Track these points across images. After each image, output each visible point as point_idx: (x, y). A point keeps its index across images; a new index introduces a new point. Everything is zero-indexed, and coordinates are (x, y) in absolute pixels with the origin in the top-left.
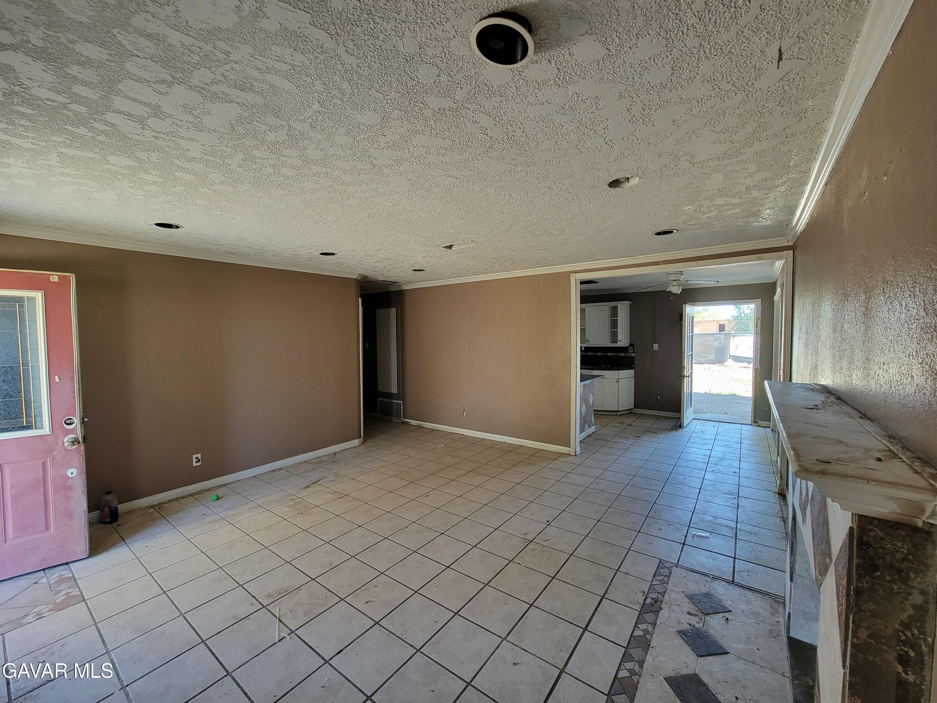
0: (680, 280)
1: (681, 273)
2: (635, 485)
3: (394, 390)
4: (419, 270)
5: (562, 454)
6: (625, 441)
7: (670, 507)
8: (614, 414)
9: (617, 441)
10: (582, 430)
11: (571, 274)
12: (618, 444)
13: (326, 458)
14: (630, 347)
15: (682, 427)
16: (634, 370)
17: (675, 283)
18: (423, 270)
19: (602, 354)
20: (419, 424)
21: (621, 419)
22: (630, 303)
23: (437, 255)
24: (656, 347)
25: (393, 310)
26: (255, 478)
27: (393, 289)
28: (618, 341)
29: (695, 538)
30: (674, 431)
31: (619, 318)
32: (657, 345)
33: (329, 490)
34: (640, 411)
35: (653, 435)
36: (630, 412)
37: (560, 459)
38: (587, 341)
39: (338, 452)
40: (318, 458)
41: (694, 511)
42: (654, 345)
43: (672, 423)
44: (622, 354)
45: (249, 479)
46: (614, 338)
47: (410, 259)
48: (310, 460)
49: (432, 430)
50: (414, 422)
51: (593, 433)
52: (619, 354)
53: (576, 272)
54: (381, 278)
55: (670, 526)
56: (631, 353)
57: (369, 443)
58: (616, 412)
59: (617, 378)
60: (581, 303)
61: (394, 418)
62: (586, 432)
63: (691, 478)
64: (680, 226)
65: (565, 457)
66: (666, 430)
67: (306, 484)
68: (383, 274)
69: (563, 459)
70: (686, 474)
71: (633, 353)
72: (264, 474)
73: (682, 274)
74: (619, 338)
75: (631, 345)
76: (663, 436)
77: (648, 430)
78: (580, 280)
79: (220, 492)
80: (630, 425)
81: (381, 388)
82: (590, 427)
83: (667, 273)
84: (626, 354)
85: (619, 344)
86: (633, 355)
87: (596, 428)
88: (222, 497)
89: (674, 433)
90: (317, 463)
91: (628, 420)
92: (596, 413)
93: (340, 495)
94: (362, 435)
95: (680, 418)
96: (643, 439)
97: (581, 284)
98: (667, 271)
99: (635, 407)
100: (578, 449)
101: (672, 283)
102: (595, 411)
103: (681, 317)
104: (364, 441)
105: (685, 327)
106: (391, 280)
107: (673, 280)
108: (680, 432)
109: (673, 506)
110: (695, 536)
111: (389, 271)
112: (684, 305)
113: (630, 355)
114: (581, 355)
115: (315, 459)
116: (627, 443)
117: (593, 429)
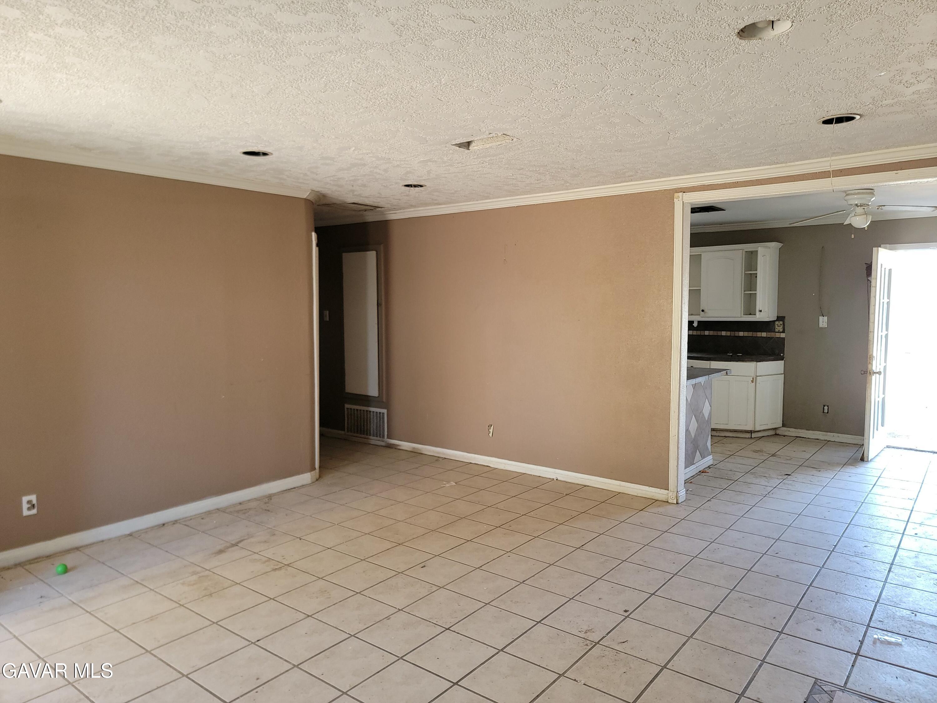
0: (868, 205)
1: (870, 191)
2: (777, 555)
3: (373, 391)
4: (415, 186)
5: (654, 501)
6: (763, 482)
7: (837, 593)
8: (748, 435)
9: (749, 481)
10: (689, 461)
11: (676, 195)
12: (752, 486)
13: (253, 504)
14: (777, 323)
15: (865, 459)
16: (783, 361)
17: (859, 210)
18: (421, 186)
19: (728, 334)
20: (414, 448)
21: (760, 445)
22: (779, 245)
23: (445, 159)
24: (823, 322)
25: (371, 256)
26: (130, 537)
27: (370, 217)
28: (758, 313)
29: (878, 644)
30: (851, 467)
31: (760, 273)
32: (826, 318)
33: (256, 556)
34: (793, 432)
35: (814, 472)
36: (775, 434)
37: (649, 509)
38: (703, 311)
39: (274, 494)
40: (240, 504)
41: (878, 601)
42: (821, 318)
43: (848, 453)
44: (764, 334)
45: (119, 539)
46: (750, 307)
47: (398, 166)
48: (227, 507)
49: (437, 459)
50: (406, 445)
51: (709, 467)
52: (759, 334)
53: (684, 190)
54: (350, 199)
55: (836, 625)
56: (779, 332)
57: (329, 478)
58: (751, 432)
59: (753, 375)
60: (691, 247)
61: (371, 437)
62: (697, 465)
63: (877, 547)
64: (867, 108)
65: (659, 506)
66: (838, 464)
67: (219, 548)
68: (353, 191)
69: (655, 510)
70: (868, 539)
71: (783, 332)
72: (146, 531)
73: (873, 194)
74: (759, 306)
75: (780, 318)
76: (830, 474)
77: (805, 464)
78: (691, 204)
79: (69, 560)
80: (773, 455)
81: (351, 387)
82: (703, 457)
83: (845, 192)
84: (770, 335)
85: (759, 317)
86: (783, 335)
87: (714, 459)
88: (73, 568)
89: (851, 470)
90: (238, 512)
91: (771, 447)
92: (714, 433)
93: (277, 565)
94: (317, 465)
95: (863, 445)
96: (794, 479)
97: (692, 212)
98: (844, 188)
99: (784, 425)
100: (682, 493)
101: (854, 210)
102: (713, 430)
103: (869, 269)
104: (320, 477)
105: (876, 287)
106: (367, 202)
107: (856, 205)
108: (861, 469)
109: (843, 590)
110: (878, 641)
111: (364, 186)
112: (875, 249)
113: (778, 335)
114: (689, 336)
115: (234, 505)
116: (767, 484)
117: (709, 460)
